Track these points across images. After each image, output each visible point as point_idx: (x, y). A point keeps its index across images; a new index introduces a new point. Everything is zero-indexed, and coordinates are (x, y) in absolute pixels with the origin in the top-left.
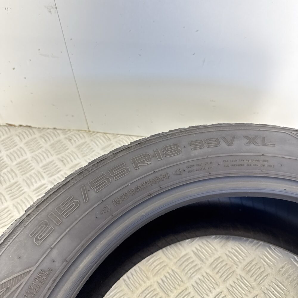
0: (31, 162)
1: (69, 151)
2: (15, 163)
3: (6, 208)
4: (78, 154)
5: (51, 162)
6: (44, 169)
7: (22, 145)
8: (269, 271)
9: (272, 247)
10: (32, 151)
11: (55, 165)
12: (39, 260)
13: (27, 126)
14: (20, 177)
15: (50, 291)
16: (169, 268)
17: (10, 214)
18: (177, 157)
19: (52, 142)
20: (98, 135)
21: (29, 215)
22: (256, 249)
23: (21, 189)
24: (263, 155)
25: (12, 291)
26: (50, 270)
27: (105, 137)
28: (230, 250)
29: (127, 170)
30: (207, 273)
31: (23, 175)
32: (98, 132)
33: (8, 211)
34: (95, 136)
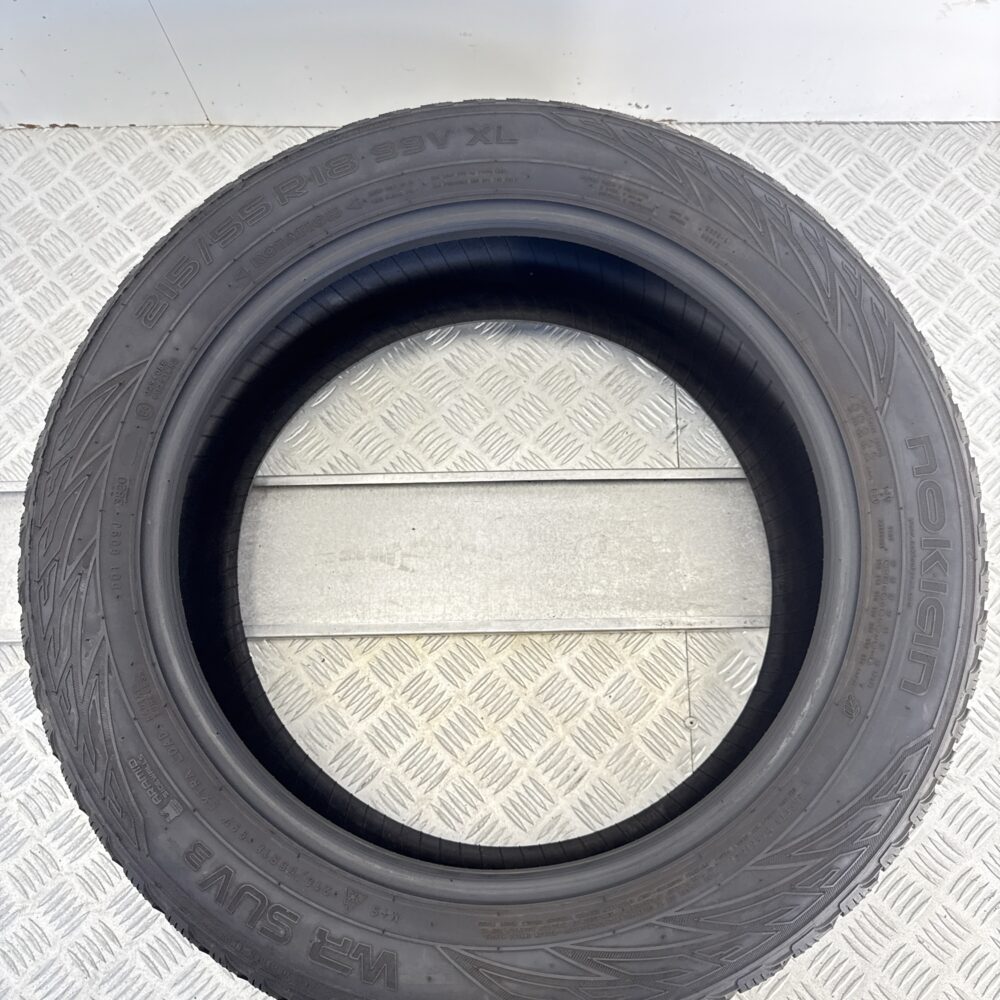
0: (98, 210)
1: (174, 177)
2: (63, 215)
3: (70, 311)
4: (196, 184)
5: (141, 207)
6: (130, 223)
7: (68, 173)
8: (584, 380)
9: (596, 340)
10: (93, 185)
11: (151, 212)
12: (155, 348)
13: (67, 126)
14: (83, 246)
15: (181, 388)
16: (402, 392)
17: (81, 321)
18: (351, 177)
19: (133, 159)
20: (232, 132)
21: (126, 289)
22: (564, 347)
23: (91, 270)
24: (496, 161)
25: (127, 386)
26: (174, 361)
27: (248, 137)
28: (516, 352)
29: (268, 206)
30: (469, 395)
31: (86, 240)
32: (231, 126)
33: (77, 315)
34: (225, 136)
